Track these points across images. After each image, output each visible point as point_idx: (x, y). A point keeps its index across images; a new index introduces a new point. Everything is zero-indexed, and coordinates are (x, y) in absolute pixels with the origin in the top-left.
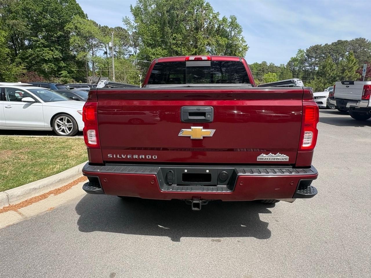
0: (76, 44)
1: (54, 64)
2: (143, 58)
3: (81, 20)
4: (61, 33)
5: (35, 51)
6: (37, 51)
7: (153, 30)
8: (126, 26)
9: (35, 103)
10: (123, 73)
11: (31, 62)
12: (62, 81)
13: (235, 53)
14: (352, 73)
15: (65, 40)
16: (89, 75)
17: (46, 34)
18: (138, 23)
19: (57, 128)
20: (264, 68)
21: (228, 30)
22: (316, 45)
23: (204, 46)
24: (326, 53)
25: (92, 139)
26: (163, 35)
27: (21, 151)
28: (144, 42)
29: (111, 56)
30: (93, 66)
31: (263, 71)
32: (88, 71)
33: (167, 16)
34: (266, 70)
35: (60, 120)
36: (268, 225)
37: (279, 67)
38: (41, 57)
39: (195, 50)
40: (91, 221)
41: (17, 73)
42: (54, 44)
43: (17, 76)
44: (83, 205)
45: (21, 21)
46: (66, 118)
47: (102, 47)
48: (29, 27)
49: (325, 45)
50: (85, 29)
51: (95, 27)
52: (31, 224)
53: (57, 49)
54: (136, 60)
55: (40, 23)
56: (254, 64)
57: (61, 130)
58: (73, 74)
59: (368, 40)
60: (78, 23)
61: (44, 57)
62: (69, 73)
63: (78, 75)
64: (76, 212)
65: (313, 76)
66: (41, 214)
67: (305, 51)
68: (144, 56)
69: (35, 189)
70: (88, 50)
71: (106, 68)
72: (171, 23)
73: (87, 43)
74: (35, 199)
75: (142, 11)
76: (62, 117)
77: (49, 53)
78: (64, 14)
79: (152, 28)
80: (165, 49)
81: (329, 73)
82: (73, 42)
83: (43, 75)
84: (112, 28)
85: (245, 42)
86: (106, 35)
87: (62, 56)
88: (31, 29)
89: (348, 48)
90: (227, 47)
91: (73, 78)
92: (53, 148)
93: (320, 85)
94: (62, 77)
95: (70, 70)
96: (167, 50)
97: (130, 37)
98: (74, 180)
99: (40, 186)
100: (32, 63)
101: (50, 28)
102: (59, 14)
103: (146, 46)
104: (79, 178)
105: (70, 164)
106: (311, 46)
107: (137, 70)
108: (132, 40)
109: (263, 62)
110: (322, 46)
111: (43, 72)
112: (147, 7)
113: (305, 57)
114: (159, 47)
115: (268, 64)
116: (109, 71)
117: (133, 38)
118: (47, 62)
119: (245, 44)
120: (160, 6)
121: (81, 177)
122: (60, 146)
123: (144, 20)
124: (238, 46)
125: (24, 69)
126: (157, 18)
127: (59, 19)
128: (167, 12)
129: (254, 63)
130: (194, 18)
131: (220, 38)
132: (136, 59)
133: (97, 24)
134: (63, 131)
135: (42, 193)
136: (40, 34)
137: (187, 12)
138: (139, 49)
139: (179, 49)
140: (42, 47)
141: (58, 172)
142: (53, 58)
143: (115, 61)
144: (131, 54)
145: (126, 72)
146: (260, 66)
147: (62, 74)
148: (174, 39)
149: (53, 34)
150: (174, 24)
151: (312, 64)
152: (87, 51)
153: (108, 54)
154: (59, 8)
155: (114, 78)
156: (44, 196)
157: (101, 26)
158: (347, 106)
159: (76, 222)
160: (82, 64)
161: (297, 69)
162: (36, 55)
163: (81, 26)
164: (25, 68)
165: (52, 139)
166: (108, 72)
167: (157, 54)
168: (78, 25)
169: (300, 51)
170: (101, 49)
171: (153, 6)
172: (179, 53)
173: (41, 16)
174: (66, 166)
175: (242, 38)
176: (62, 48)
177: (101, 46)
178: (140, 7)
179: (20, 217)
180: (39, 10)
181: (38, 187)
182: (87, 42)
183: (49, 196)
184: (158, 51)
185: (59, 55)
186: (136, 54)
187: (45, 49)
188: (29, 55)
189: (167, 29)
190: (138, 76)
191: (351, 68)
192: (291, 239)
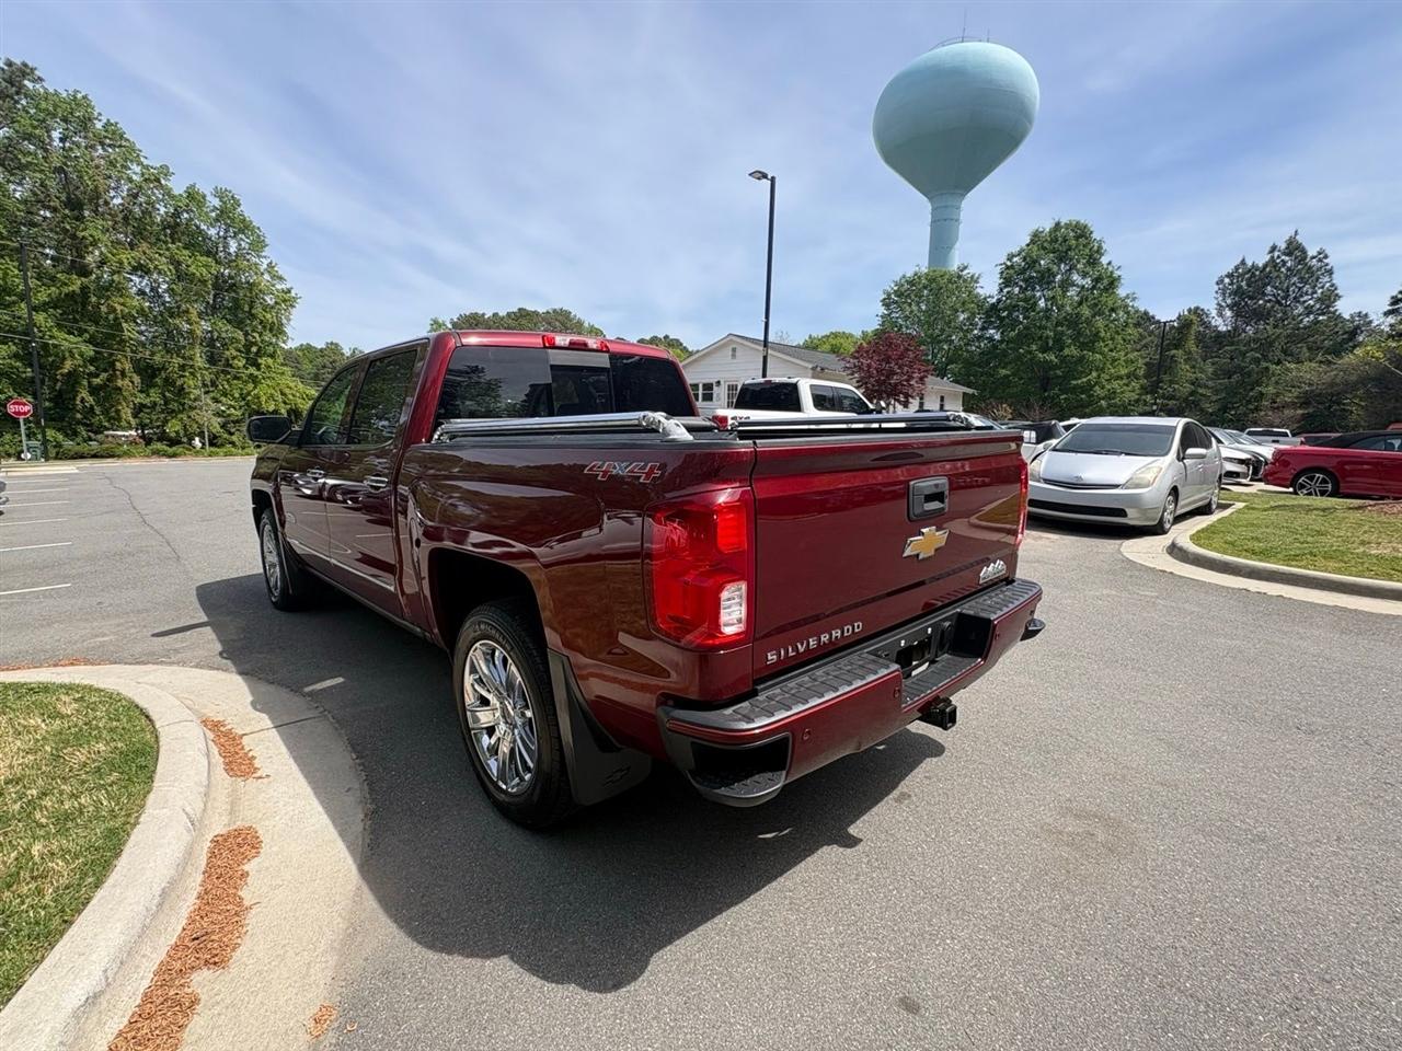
13: (251, 308)
20: (334, 361)
21: (212, 232)
23: (118, 273)
39: (79, 282)
56: (301, 349)
67: (450, 326)
85: (281, 278)
90: (218, 288)
109: (330, 344)
115: (347, 352)
119: (283, 286)
124: (261, 290)
129: (302, 345)
131: (186, 252)
146: (322, 356)
175: (270, 265)
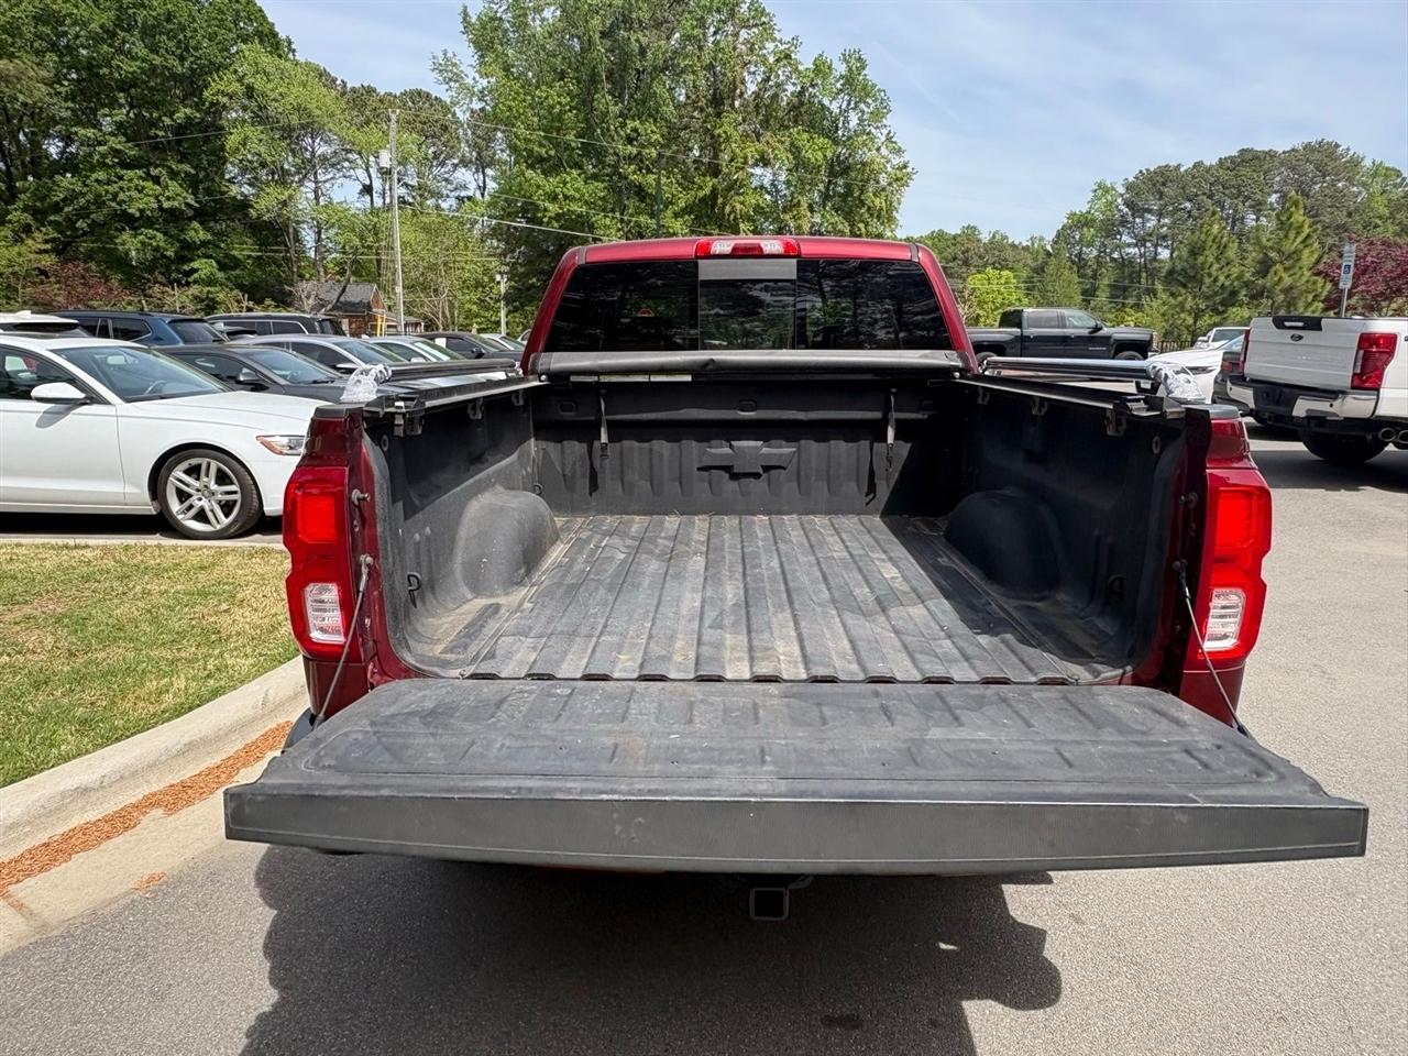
0: (249, 157)
1: (165, 234)
2: (512, 213)
3: (267, 61)
4: (188, 111)
5: (88, 182)
6: (97, 181)
7: (553, 107)
8: (447, 87)
9: (86, 404)
10: (432, 268)
11: (71, 223)
12: (196, 297)
13: (861, 194)
14: (1297, 276)
15: (207, 140)
16: (302, 277)
17: (131, 115)
18: (492, 76)
19: (175, 506)
20: (967, 251)
21: (834, 107)
22: (1159, 167)
23: (743, 168)
24: (1197, 195)
25: (324, 619)
26: (590, 123)
27: (27, 610)
28: (514, 149)
29: (388, 201)
30: (319, 240)
31: (966, 263)
32: (299, 260)
33: (603, 50)
34: (975, 258)
35: (188, 472)
36: (1044, 939)
37: (1026, 249)
38: (113, 204)
39: (711, 184)
40: (318, 935)
41: (17, 269)
42: (161, 156)
43: (18, 279)
44: (285, 860)
45: (29, 63)
46: (214, 465)
47: (354, 169)
48: (62, 89)
49: (1194, 166)
50: (284, 97)
51: (324, 90)
52: (64, 956)
53: (173, 175)
54: (486, 218)
55: (105, 71)
56: (932, 237)
57: (193, 512)
58: (238, 272)
59: (1348, 149)
60: (258, 73)
61: (124, 206)
62: (222, 267)
63: (259, 273)
64: (257, 892)
65: (1150, 282)
66: (108, 909)
67: (1122, 190)
68: (515, 204)
69: (85, 790)
70: (296, 179)
71: (370, 247)
72: (617, 77)
73: (292, 151)
74: (84, 834)
75: (506, 31)
76: (194, 461)
77: (143, 188)
78: (199, 37)
79: (547, 98)
80: (595, 177)
81: (1215, 274)
82: (238, 149)
83: (120, 276)
84: (390, 94)
85: (899, 151)
86: (368, 123)
87: (197, 202)
88: (71, 97)
89: (1278, 179)
90: (832, 174)
91: (241, 287)
92: (162, 594)
93: (1179, 318)
94: (195, 282)
95: (227, 256)
96: (603, 181)
97: (461, 132)
98: (249, 741)
99: (104, 777)
100: (77, 229)
101: (146, 93)
102: (181, 37)
103: (524, 166)
104: (267, 729)
105: (231, 672)
106: (1141, 172)
107: (489, 256)
108: (467, 141)
109: (967, 228)
110: (1182, 170)
111: (120, 263)
112: (525, 15)
113: (1120, 211)
114: (571, 168)
115: (985, 237)
116: (379, 261)
117: (473, 133)
118: (136, 224)
119: (901, 161)
120: (574, 13)
121: (275, 726)
122: (190, 587)
123: (513, 66)
124: (874, 170)
125: (46, 251)
126: (564, 58)
127: (182, 59)
128: (604, 35)
129: (933, 232)
130: (707, 60)
131: (805, 136)
132: (482, 216)
133: (334, 80)
134: (201, 516)
135: (112, 806)
136: (106, 115)
137: (677, 35)
138: (494, 179)
139: (651, 178)
140: (114, 166)
141: (179, 711)
142: (161, 208)
143: (402, 223)
144: (463, 194)
145: (445, 264)
146: (955, 245)
147: (195, 271)
148: (630, 140)
149: (160, 117)
150: (632, 80)
151: (1147, 238)
152: (292, 182)
153: (374, 195)
154: (181, 16)
155: (399, 289)
156: (123, 821)
157: (349, 86)
158: (1295, 413)
159: (260, 941)
160: (274, 233)
161: (1091, 253)
162: (90, 197)
163: (270, 86)
164: (48, 246)
165: (157, 553)
166: (375, 262)
167: (566, 197)
168: (258, 83)
169: (1103, 189)
170: (350, 177)
171: (547, 13)
172: (651, 194)
173: (110, 46)
174: (212, 682)
175: (889, 139)
176: (193, 172)
177: (350, 162)
178: (499, 15)
179: (18, 924)
180: (101, 19)
181: (98, 783)
182: (293, 146)
183: (145, 820)
184: (569, 185)
185: (185, 198)
186: (483, 195)
187: (130, 173)
188: (62, 196)
189: (604, 101)
190: (492, 279)
191: (1295, 256)
192: (1141, 1008)
